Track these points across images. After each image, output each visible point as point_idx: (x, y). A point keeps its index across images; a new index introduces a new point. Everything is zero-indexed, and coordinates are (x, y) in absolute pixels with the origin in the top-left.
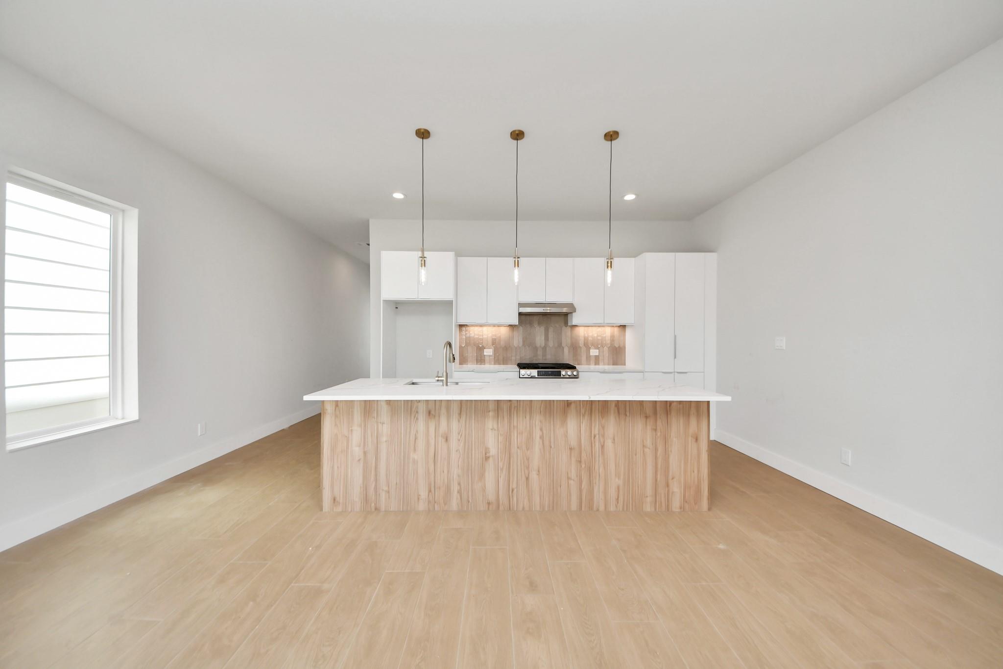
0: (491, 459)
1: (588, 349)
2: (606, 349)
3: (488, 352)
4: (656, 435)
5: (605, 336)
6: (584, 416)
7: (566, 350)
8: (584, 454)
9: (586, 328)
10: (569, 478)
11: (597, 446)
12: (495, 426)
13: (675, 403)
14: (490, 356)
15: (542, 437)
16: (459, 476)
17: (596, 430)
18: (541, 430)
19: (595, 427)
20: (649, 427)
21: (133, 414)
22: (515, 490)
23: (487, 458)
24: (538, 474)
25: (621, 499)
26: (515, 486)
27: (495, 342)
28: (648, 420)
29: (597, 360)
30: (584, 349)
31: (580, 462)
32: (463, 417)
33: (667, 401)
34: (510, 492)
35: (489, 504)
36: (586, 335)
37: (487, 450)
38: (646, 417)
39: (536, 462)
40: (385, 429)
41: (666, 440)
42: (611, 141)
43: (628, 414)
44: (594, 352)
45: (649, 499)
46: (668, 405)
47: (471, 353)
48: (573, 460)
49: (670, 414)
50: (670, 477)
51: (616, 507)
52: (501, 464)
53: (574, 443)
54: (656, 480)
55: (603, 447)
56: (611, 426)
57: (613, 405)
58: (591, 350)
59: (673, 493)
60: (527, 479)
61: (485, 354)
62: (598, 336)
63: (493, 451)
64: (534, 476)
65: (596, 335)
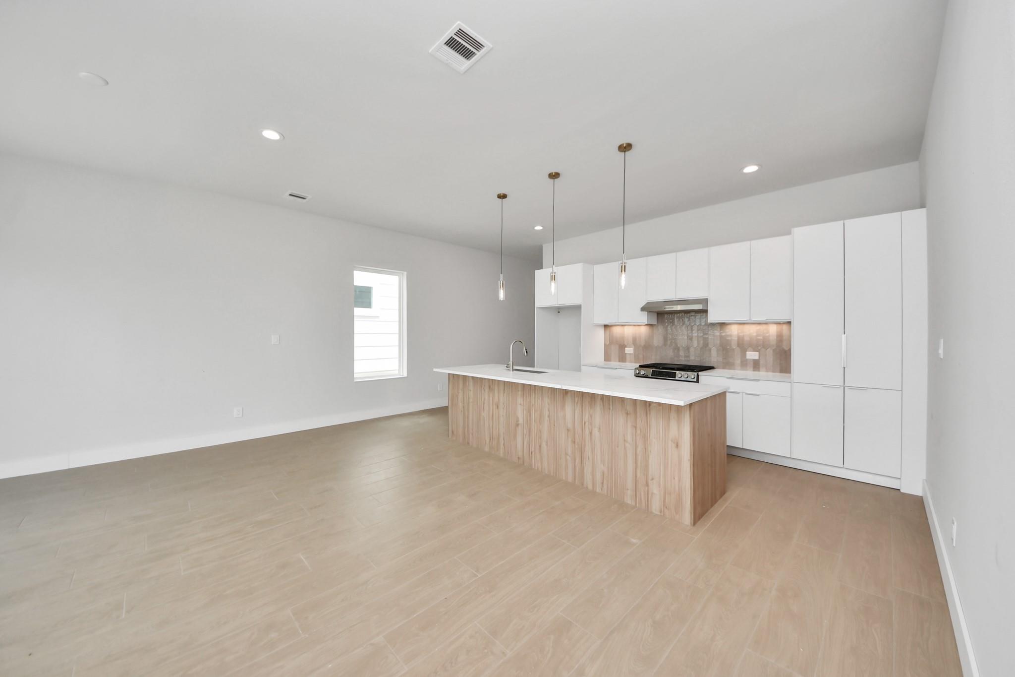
0: (520, 427)
1: (744, 351)
2: (770, 352)
3: (629, 350)
4: (636, 432)
5: (767, 335)
6: (577, 403)
7: (714, 352)
8: (577, 436)
9: (741, 326)
10: (566, 454)
11: (587, 432)
12: (522, 402)
13: (654, 404)
14: (630, 354)
15: (549, 416)
16: (504, 433)
17: (586, 418)
18: (549, 410)
19: (585, 416)
20: (629, 424)
21: (405, 375)
22: (533, 453)
23: (517, 425)
24: (547, 445)
25: (605, 482)
26: (533, 450)
27: (635, 341)
28: (629, 417)
29: (756, 365)
30: (738, 351)
31: (574, 442)
32: (505, 394)
33: (646, 401)
34: (530, 453)
35: (519, 458)
36: (741, 334)
37: (518, 418)
38: (627, 414)
39: (545, 435)
40: (471, 394)
41: (645, 439)
42: (625, 152)
43: (611, 408)
44: (752, 355)
45: (629, 492)
46: (648, 405)
47: (614, 350)
48: (570, 440)
49: (650, 414)
50: (650, 477)
51: (602, 490)
52: (525, 433)
53: (570, 426)
54: (636, 476)
55: (591, 433)
56: (597, 415)
57: (599, 398)
58: (748, 353)
59: (652, 493)
60: (540, 446)
61: (626, 352)
62: (757, 336)
63: (521, 421)
64: (544, 445)
65: (755, 334)
